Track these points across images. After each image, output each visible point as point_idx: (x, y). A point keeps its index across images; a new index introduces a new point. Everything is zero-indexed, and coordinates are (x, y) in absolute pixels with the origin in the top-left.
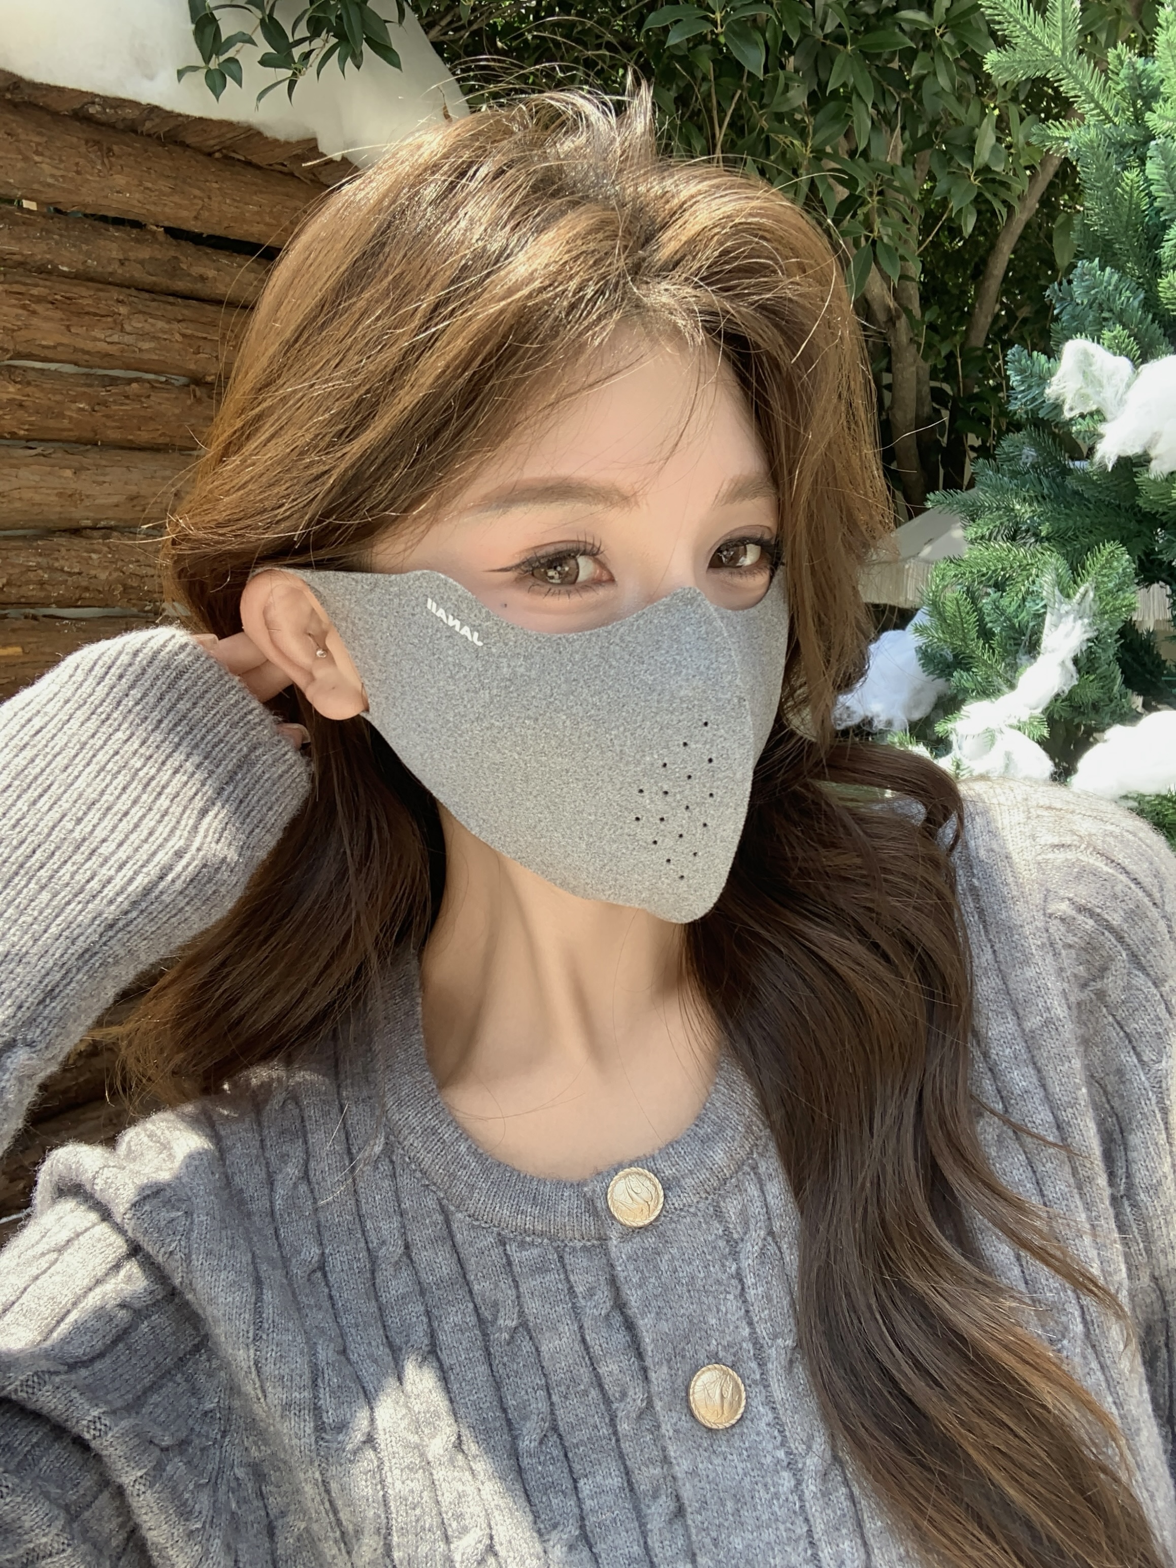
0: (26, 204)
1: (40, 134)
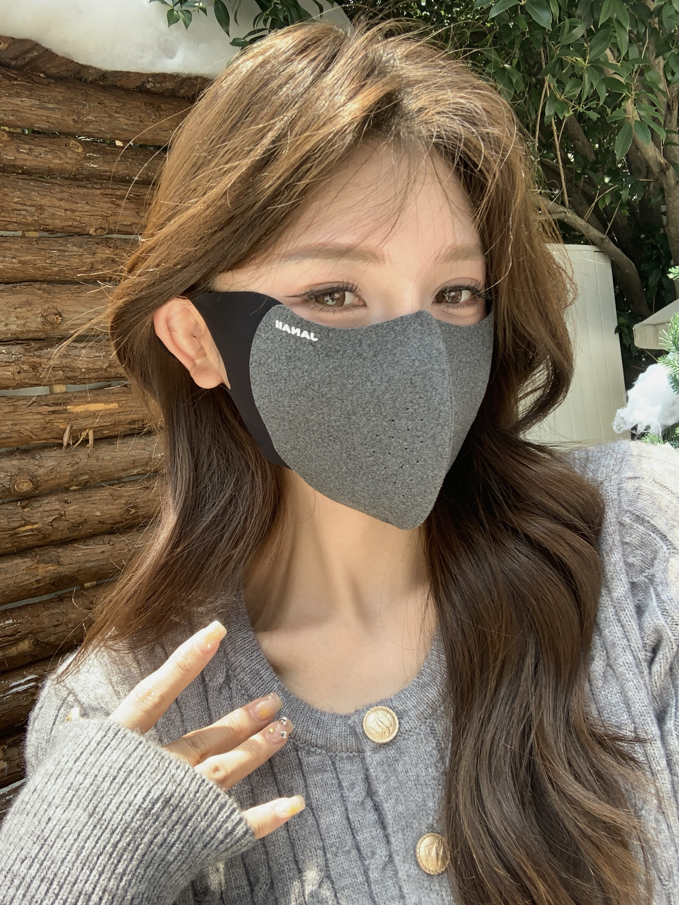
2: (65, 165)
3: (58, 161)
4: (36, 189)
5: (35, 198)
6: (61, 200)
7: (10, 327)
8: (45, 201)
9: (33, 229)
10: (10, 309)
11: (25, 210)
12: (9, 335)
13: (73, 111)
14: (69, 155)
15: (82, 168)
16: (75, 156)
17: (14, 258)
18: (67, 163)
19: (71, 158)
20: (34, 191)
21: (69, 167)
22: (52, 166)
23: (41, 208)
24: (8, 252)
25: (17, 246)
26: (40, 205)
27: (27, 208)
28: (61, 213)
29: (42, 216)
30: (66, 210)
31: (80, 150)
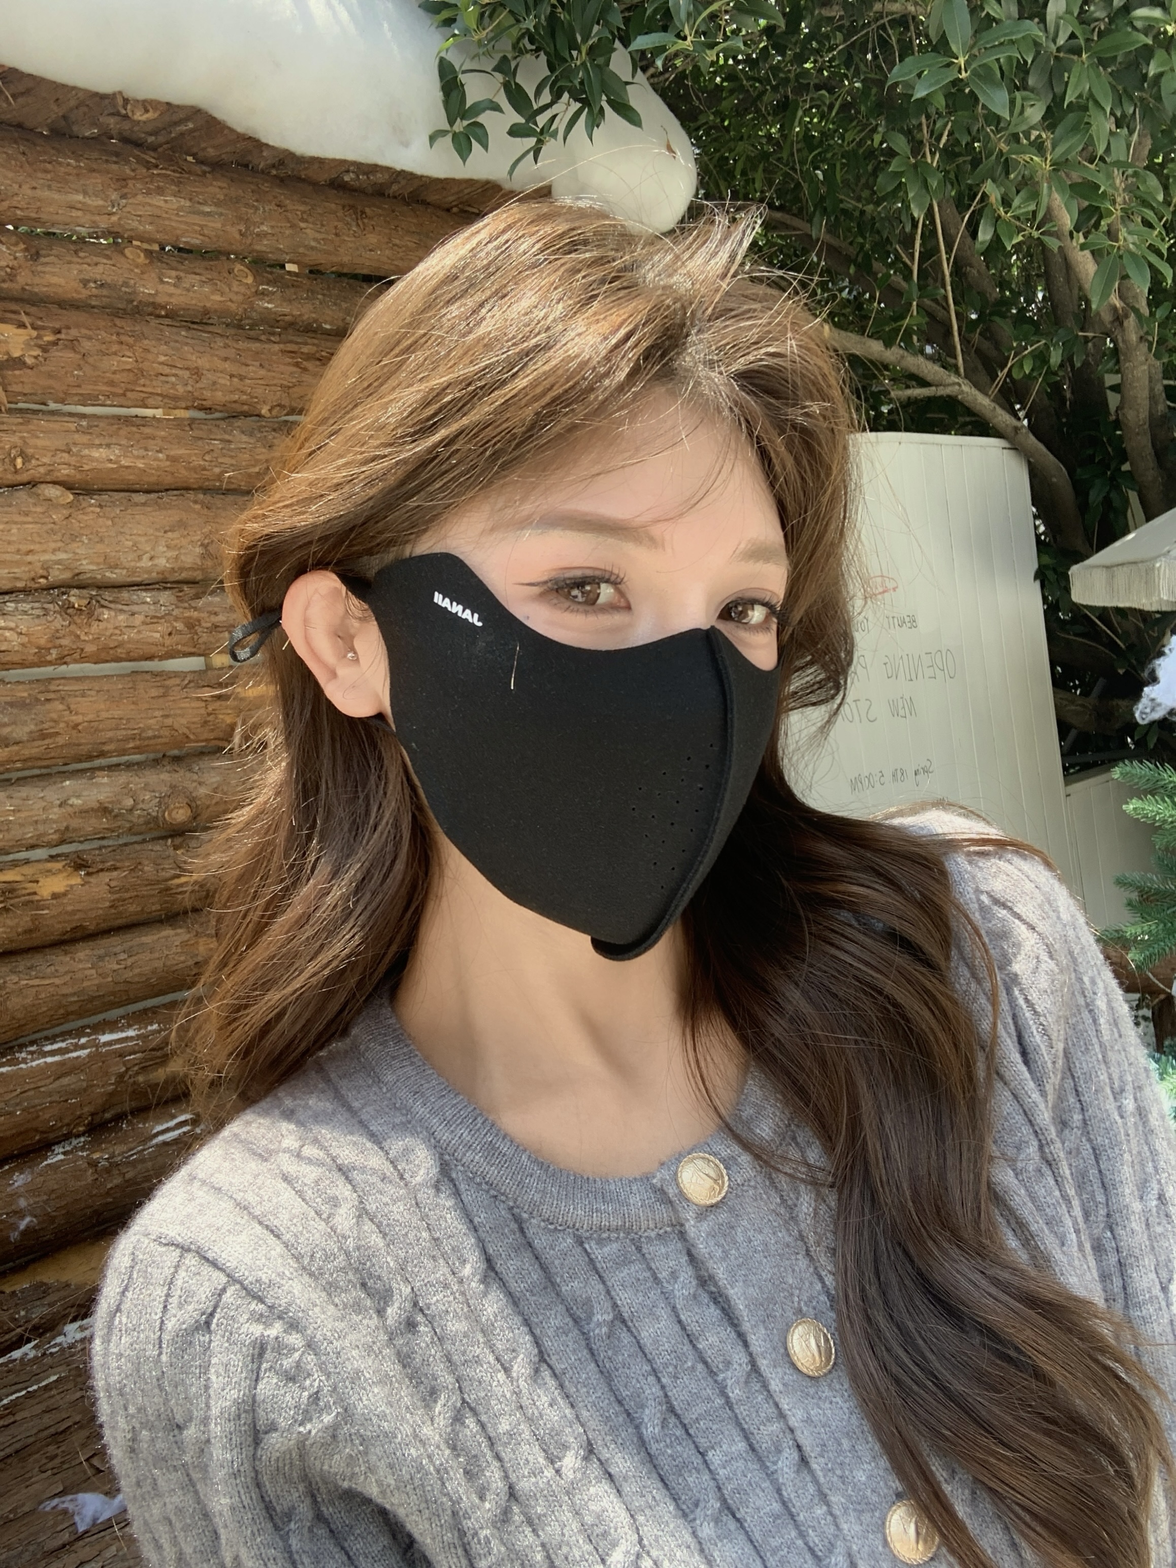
0: (290, 267)
1: (304, 203)
2: (229, 303)
3: (217, 298)
4: (189, 341)
5: (189, 356)
6: (226, 359)
7: (156, 561)
8: (203, 362)
9: (184, 405)
10: (158, 534)
11: (175, 375)
12: (154, 575)
13: (241, 219)
14: (235, 289)
15: (252, 308)
16: (242, 289)
17: (160, 451)
18: (231, 300)
19: (237, 293)
20: (187, 344)
21: (233, 307)
22: (208, 305)
23: (197, 373)
24: (152, 442)
25: (163, 433)
26: (197, 368)
27: (180, 372)
28: (224, 381)
29: (198, 385)
30: (232, 376)
31: (250, 280)
